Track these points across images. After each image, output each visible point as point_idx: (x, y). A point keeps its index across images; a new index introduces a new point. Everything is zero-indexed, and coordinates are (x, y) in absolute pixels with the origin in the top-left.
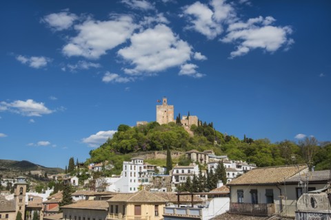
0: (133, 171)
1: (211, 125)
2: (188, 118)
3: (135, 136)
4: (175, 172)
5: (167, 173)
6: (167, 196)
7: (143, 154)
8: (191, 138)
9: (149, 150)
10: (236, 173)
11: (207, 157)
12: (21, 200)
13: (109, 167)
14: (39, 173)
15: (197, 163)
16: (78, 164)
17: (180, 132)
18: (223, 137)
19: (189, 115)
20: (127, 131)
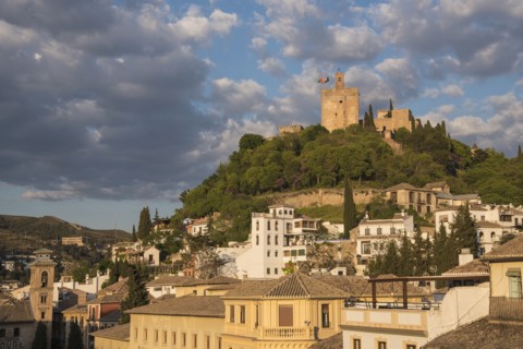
0: (273, 233)
1: (441, 128)
2: (389, 115)
3: (278, 159)
4: (362, 233)
5: (346, 236)
6: (347, 283)
7: (294, 196)
8: (399, 158)
9: (307, 186)
10: (499, 232)
11: (433, 198)
12: (43, 299)
13: (224, 226)
14: (79, 241)
15: (411, 212)
16: (158, 221)
17: (372, 146)
18: (469, 153)
19: (391, 108)
20: (259, 148)
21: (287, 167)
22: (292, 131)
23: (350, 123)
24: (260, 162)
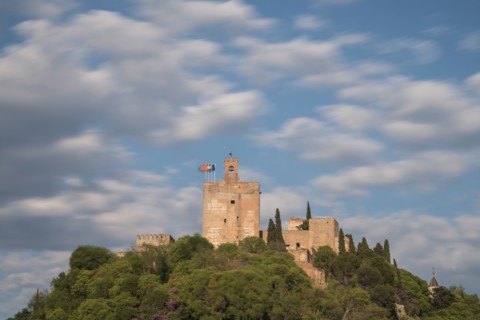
1: (383, 251)
2: (305, 227)
3: (132, 287)
8: (319, 293)
17: (279, 272)
18: (425, 292)
19: (309, 216)
20: (102, 269)
21: (145, 299)
22: (156, 243)
23: (246, 235)
24: (103, 292)
